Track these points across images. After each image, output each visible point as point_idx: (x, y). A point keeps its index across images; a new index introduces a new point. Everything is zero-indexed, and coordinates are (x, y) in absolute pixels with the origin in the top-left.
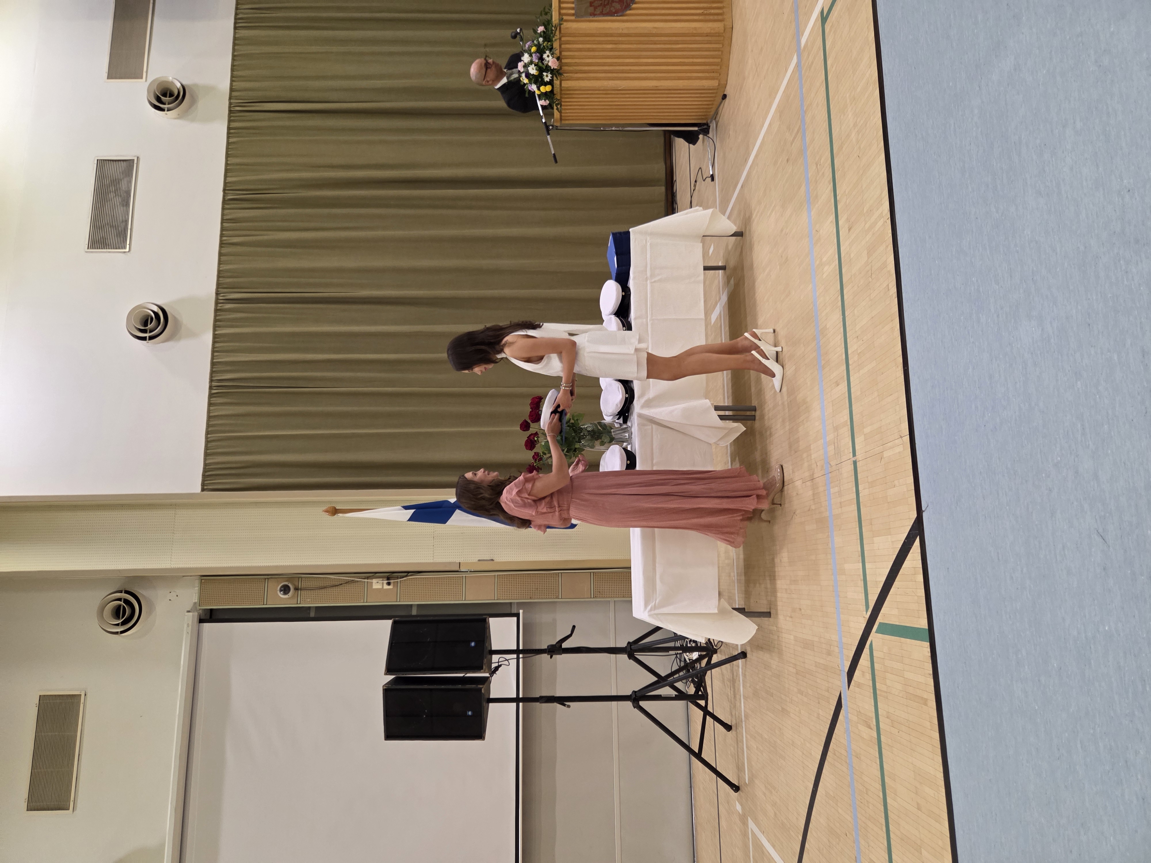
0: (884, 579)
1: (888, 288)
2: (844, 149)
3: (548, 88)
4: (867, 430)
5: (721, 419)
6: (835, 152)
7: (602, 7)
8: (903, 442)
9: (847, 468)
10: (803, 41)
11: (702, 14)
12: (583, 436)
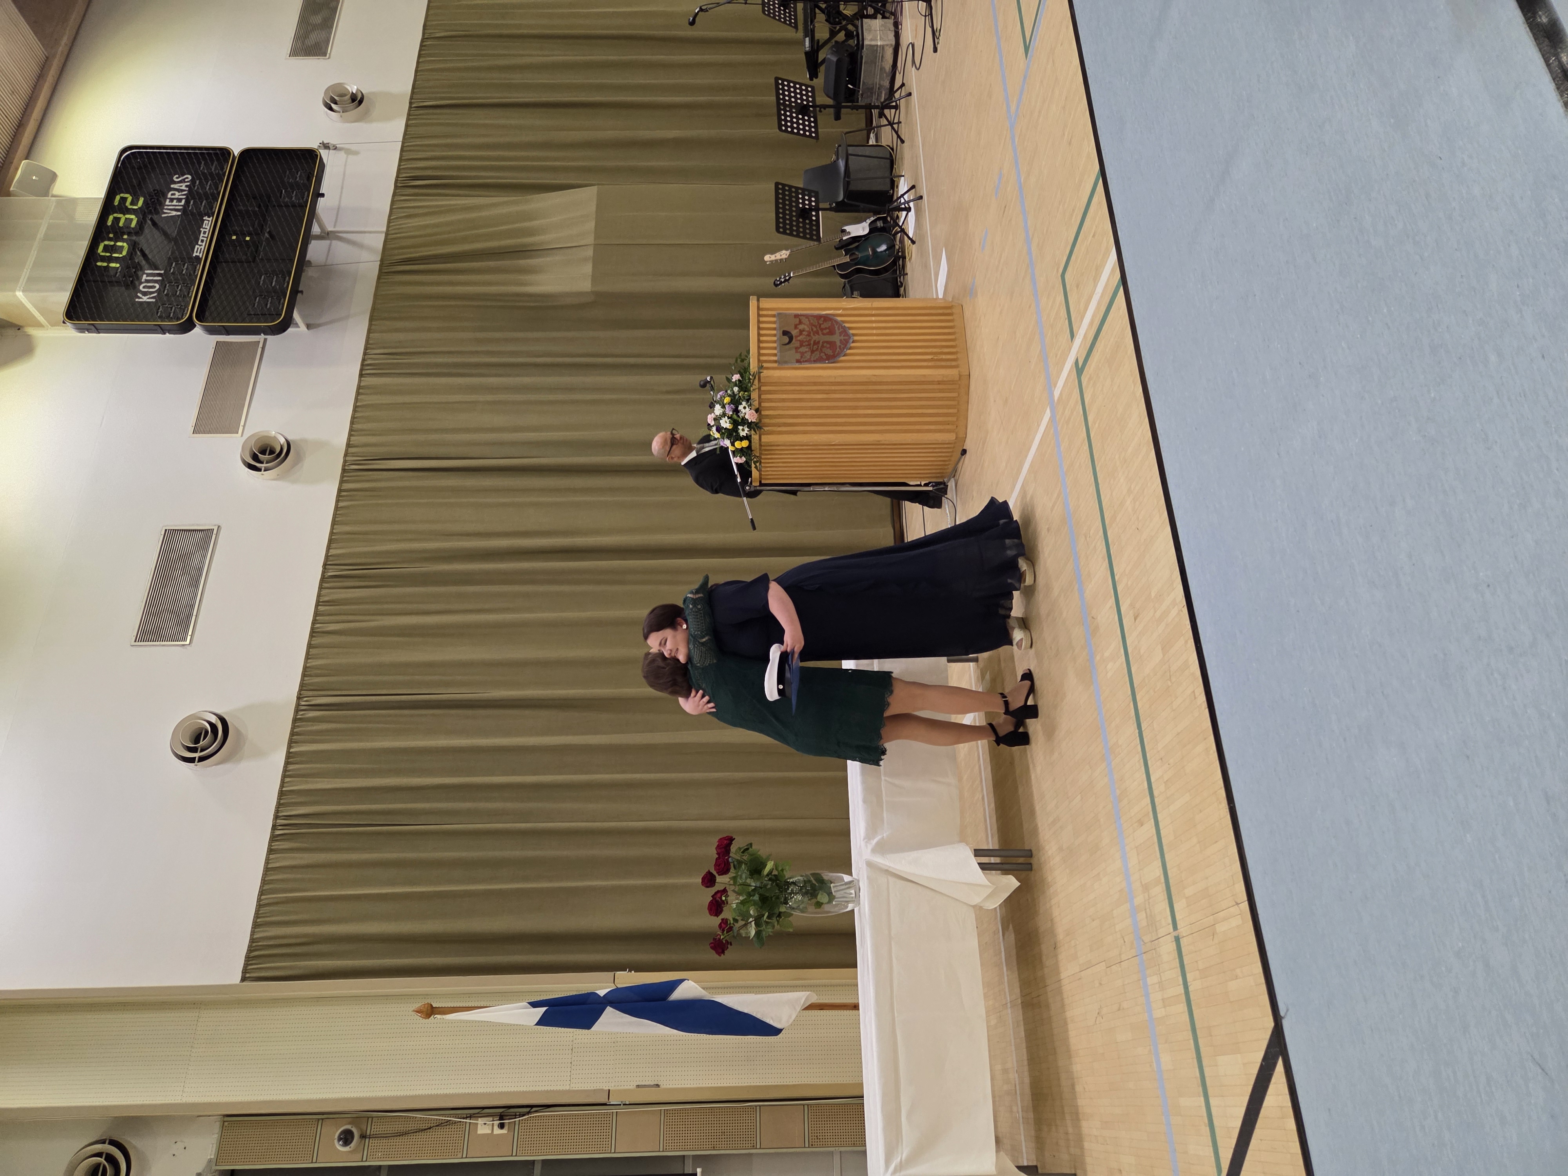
0: (1238, 1123)
1: (1195, 695)
2: (1118, 519)
3: (745, 444)
4: (1189, 891)
5: (983, 869)
6: (1107, 523)
7: (809, 353)
8: (1241, 911)
9: (1167, 948)
10: (1057, 394)
11: (932, 360)
12: (791, 894)
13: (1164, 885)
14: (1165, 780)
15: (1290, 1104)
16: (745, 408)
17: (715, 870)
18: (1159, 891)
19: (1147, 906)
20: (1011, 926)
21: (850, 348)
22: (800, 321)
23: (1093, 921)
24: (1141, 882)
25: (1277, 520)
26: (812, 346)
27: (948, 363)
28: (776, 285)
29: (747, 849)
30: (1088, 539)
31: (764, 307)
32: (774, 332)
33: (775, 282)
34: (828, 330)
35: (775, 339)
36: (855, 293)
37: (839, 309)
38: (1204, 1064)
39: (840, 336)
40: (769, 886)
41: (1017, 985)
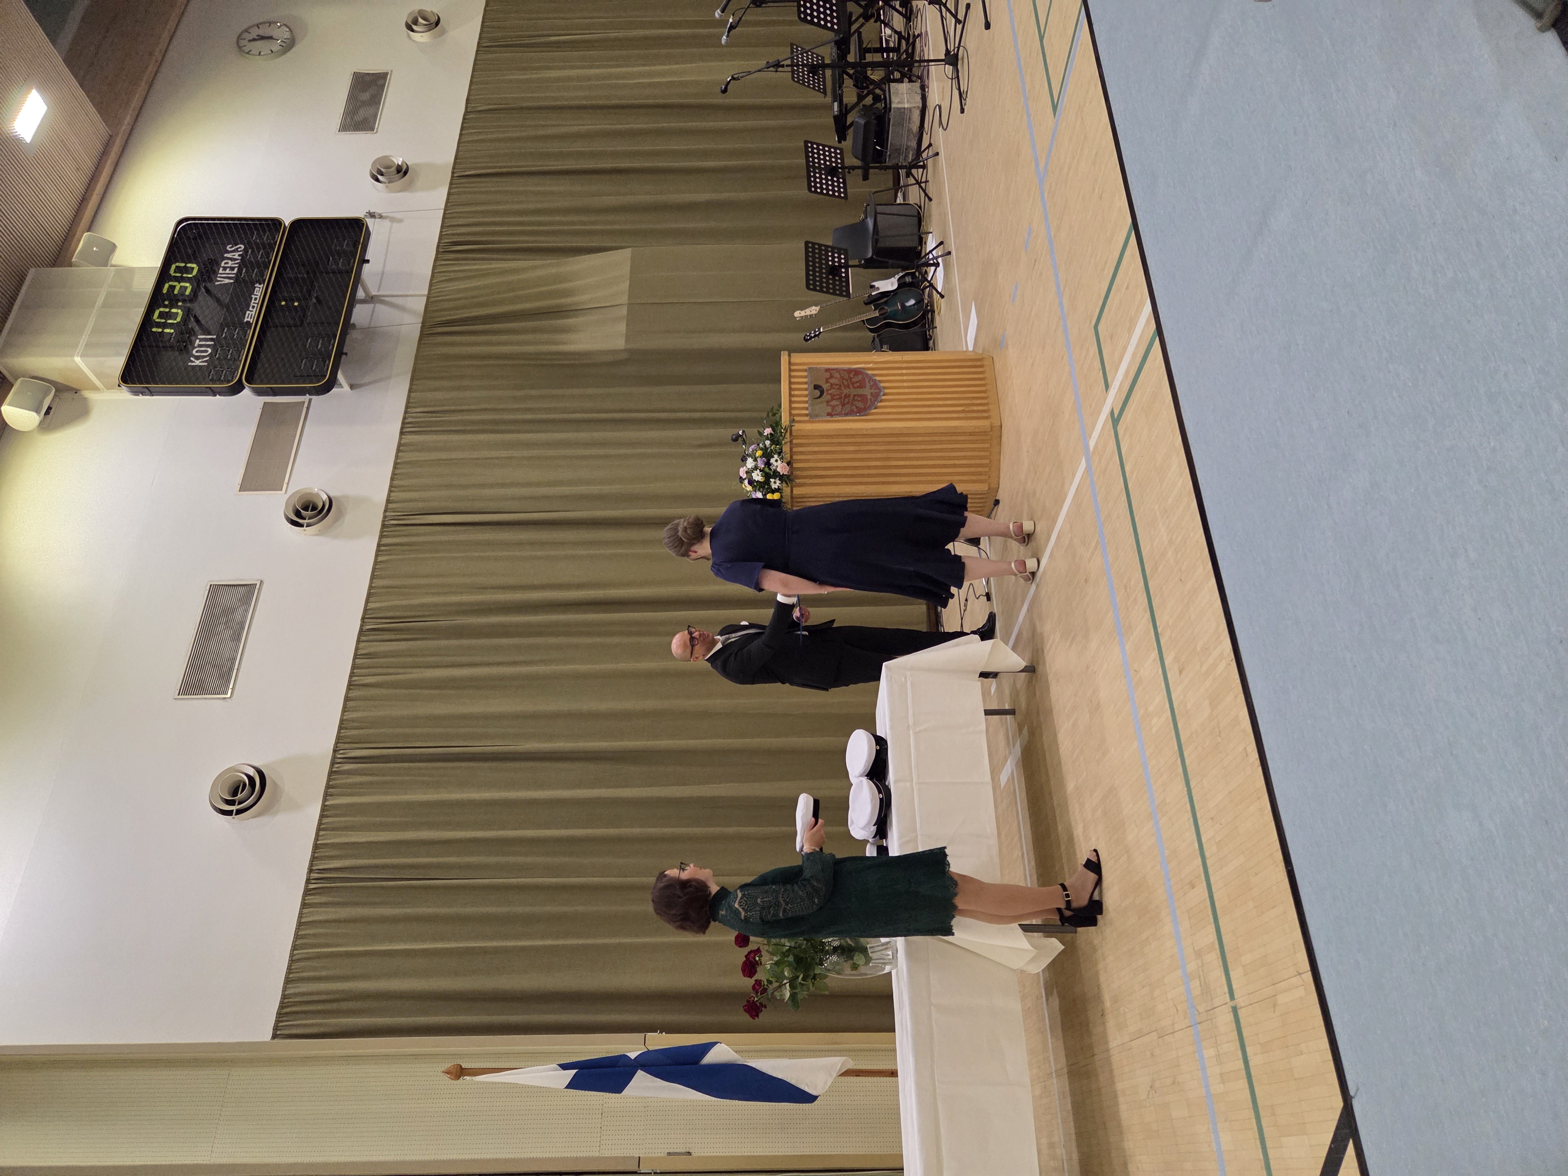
1: (1247, 753)
4: (1246, 959)
6: (1147, 572)
7: (840, 407)
8: (1303, 981)
9: (1225, 1018)
10: (1092, 444)
11: (963, 411)
13: (1218, 951)
14: (1217, 841)
16: (776, 461)
18: (1213, 958)
19: (1201, 974)
20: (1055, 992)
21: (881, 401)
22: (831, 374)
23: (1143, 987)
24: (1194, 948)
26: (843, 399)
27: (980, 415)
28: (807, 340)
30: (1128, 590)
31: (795, 362)
32: (806, 386)
33: (805, 338)
34: (858, 384)
35: (806, 393)
36: (884, 346)
37: (869, 363)
38: (1269, 1144)
39: (871, 389)
40: (804, 947)
41: (1064, 1054)
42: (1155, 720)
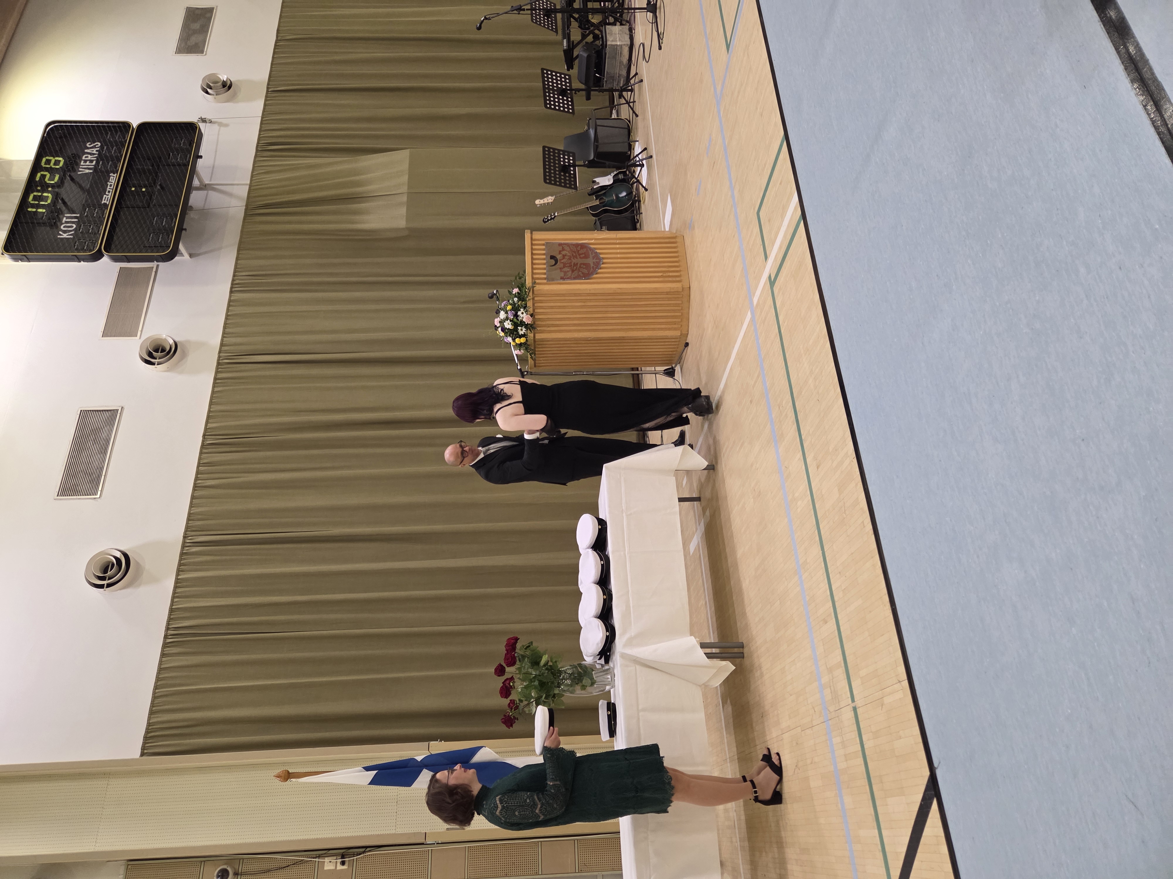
1: (864, 525)
2: (803, 393)
3: (523, 340)
4: (863, 673)
5: (708, 658)
6: (795, 396)
7: (571, 272)
8: (902, 686)
9: (848, 715)
10: (755, 300)
11: (662, 276)
12: (562, 679)
13: (844, 668)
14: (843, 589)
15: (942, 834)
16: (522, 313)
17: (505, 663)
18: (840, 673)
19: (831, 685)
20: (729, 701)
21: (601, 269)
22: (563, 248)
23: (791, 695)
24: (826, 666)
25: (922, 393)
26: (572, 267)
27: (674, 279)
28: (545, 222)
29: (529, 646)
31: (536, 238)
32: (544, 257)
33: (543, 220)
34: (584, 255)
35: (545, 261)
36: (603, 227)
37: (592, 239)
38: (878, 803)
39: (593, 259)
40: (546, 674)
41: (735, 745)
42: (799, 503)
